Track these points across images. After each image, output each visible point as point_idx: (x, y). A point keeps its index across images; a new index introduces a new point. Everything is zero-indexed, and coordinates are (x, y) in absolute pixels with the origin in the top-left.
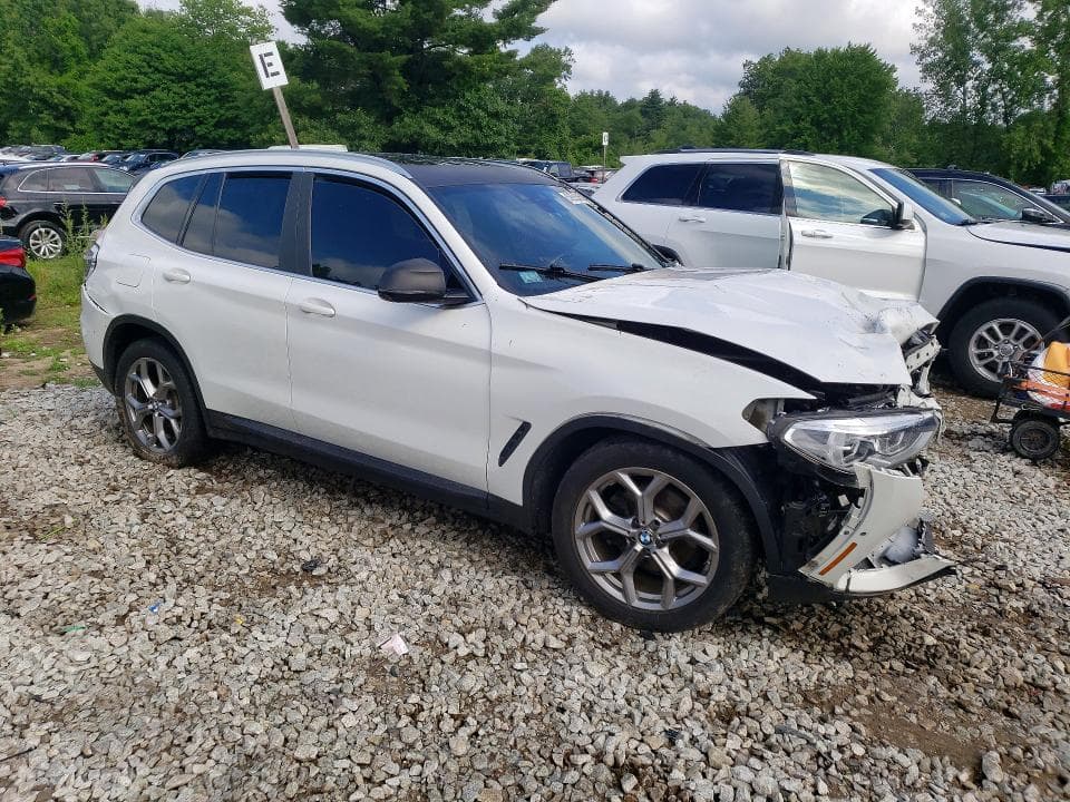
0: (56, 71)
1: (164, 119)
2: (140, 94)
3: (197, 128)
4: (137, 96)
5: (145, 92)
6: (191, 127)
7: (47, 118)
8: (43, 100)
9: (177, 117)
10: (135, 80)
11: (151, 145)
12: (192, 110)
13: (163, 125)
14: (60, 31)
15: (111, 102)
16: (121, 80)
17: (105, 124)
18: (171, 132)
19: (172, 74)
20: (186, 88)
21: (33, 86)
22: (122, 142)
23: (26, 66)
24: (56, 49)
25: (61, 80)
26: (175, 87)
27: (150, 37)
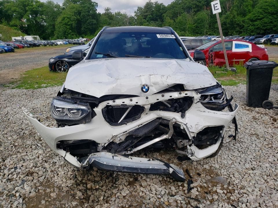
0: (243, 17)
1: (264, 26)
2: (259, 20)
3: (274, 28)
4: (258, 21)
5: (261, 19)
6: (272, 28)
7: (238, 29)
8: (238, 24)
9: (268, 25)
10: (259, 16)
11: (259, 34)
12: (274, 23)
13: (264, 28)
14: (247, 6)
15: (251, 23)
16: (255, 17)
17: (248, 29)
18: (265, 30)
19: (270, 13)
20: (273, 17)
21: (236, 21)
22: (251, 34)
23: (236, 16)
24: (245, 11)
25: (243, 19)
26: (270, 17)
27: (267, 4)
